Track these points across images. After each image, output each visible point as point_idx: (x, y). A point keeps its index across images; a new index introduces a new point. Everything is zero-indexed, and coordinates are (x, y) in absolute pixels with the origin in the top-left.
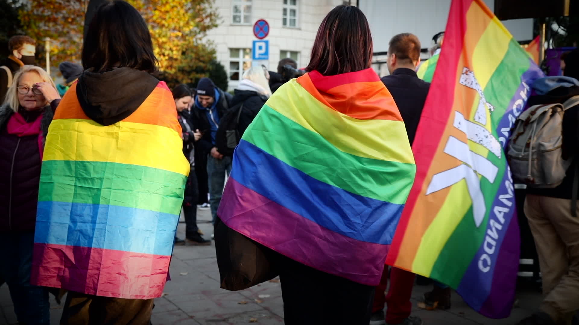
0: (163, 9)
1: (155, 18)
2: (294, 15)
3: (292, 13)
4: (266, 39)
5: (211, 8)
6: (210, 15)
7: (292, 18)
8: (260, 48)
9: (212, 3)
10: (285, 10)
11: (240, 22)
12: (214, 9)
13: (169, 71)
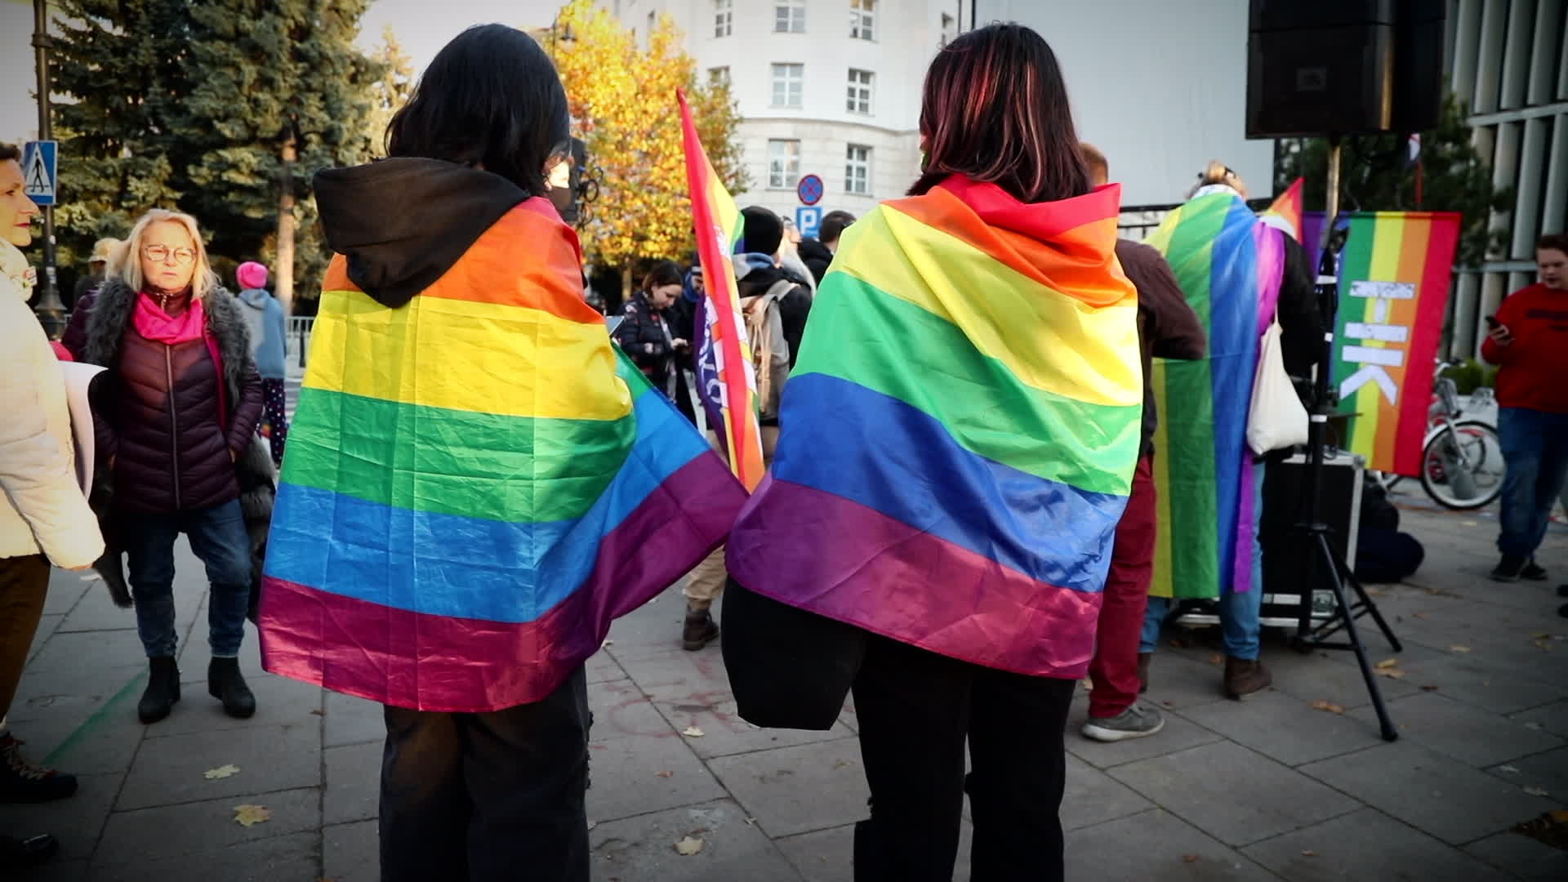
0: (665, 166)
1: (652, 178)
2: (863, 175)
3: (860, 174)
4: (818, 205)
5: (737, 163)
6: (735, 175)
7: (860, 179)
8: (808, 219)
9: (739, 155)
10: (849, 168)
11: (780, 185)
12: (740, 165)
13: (670, 257)
